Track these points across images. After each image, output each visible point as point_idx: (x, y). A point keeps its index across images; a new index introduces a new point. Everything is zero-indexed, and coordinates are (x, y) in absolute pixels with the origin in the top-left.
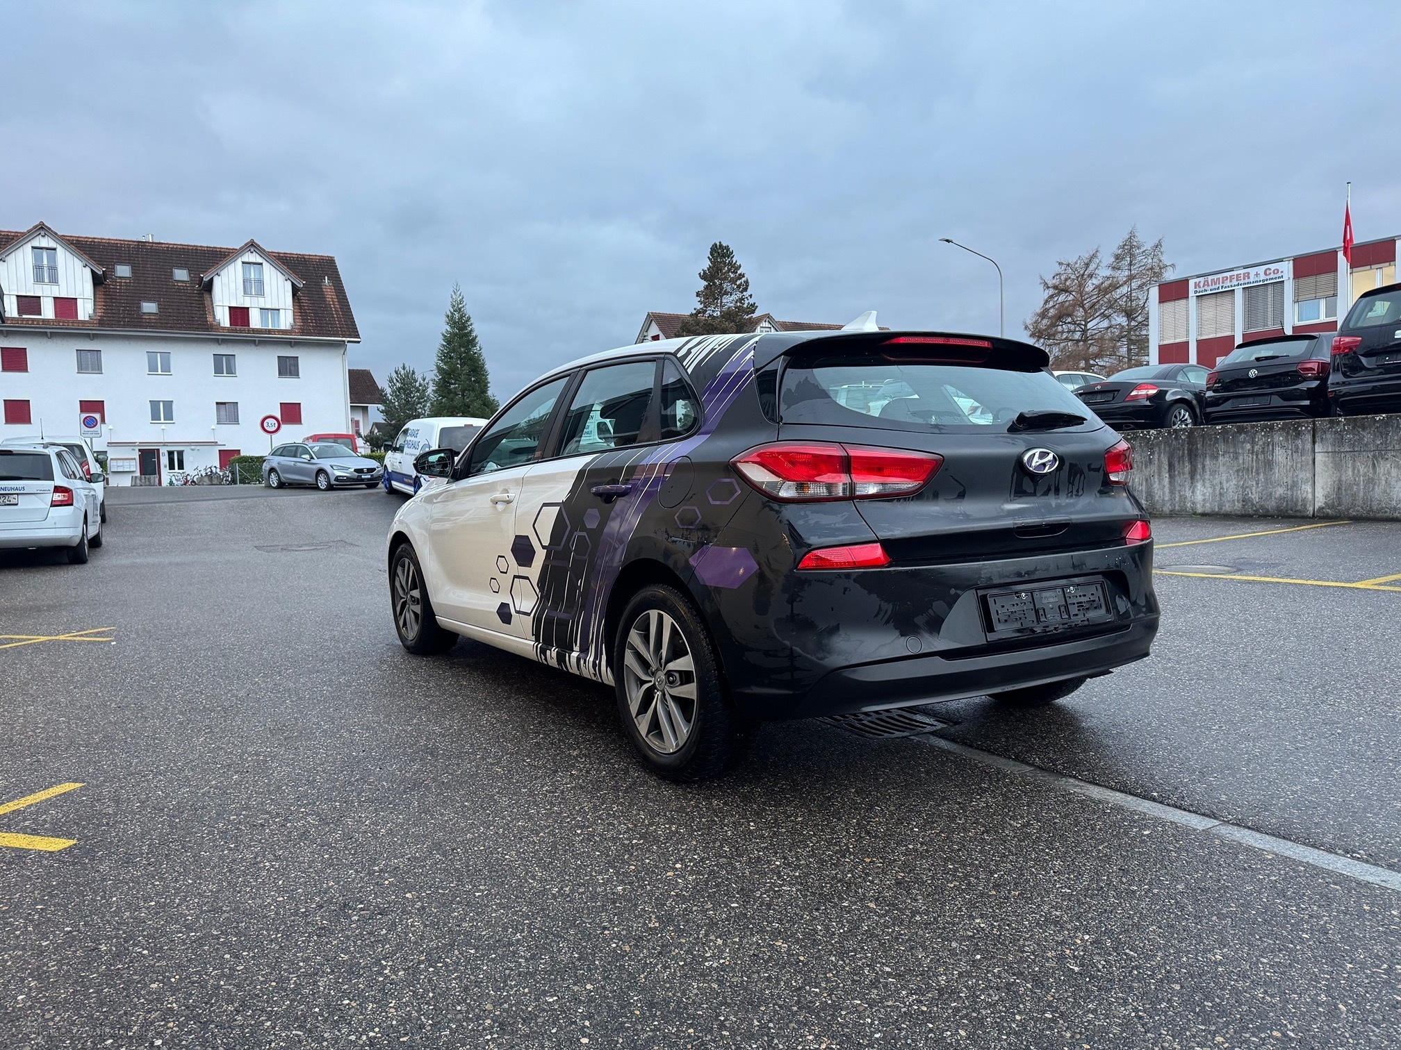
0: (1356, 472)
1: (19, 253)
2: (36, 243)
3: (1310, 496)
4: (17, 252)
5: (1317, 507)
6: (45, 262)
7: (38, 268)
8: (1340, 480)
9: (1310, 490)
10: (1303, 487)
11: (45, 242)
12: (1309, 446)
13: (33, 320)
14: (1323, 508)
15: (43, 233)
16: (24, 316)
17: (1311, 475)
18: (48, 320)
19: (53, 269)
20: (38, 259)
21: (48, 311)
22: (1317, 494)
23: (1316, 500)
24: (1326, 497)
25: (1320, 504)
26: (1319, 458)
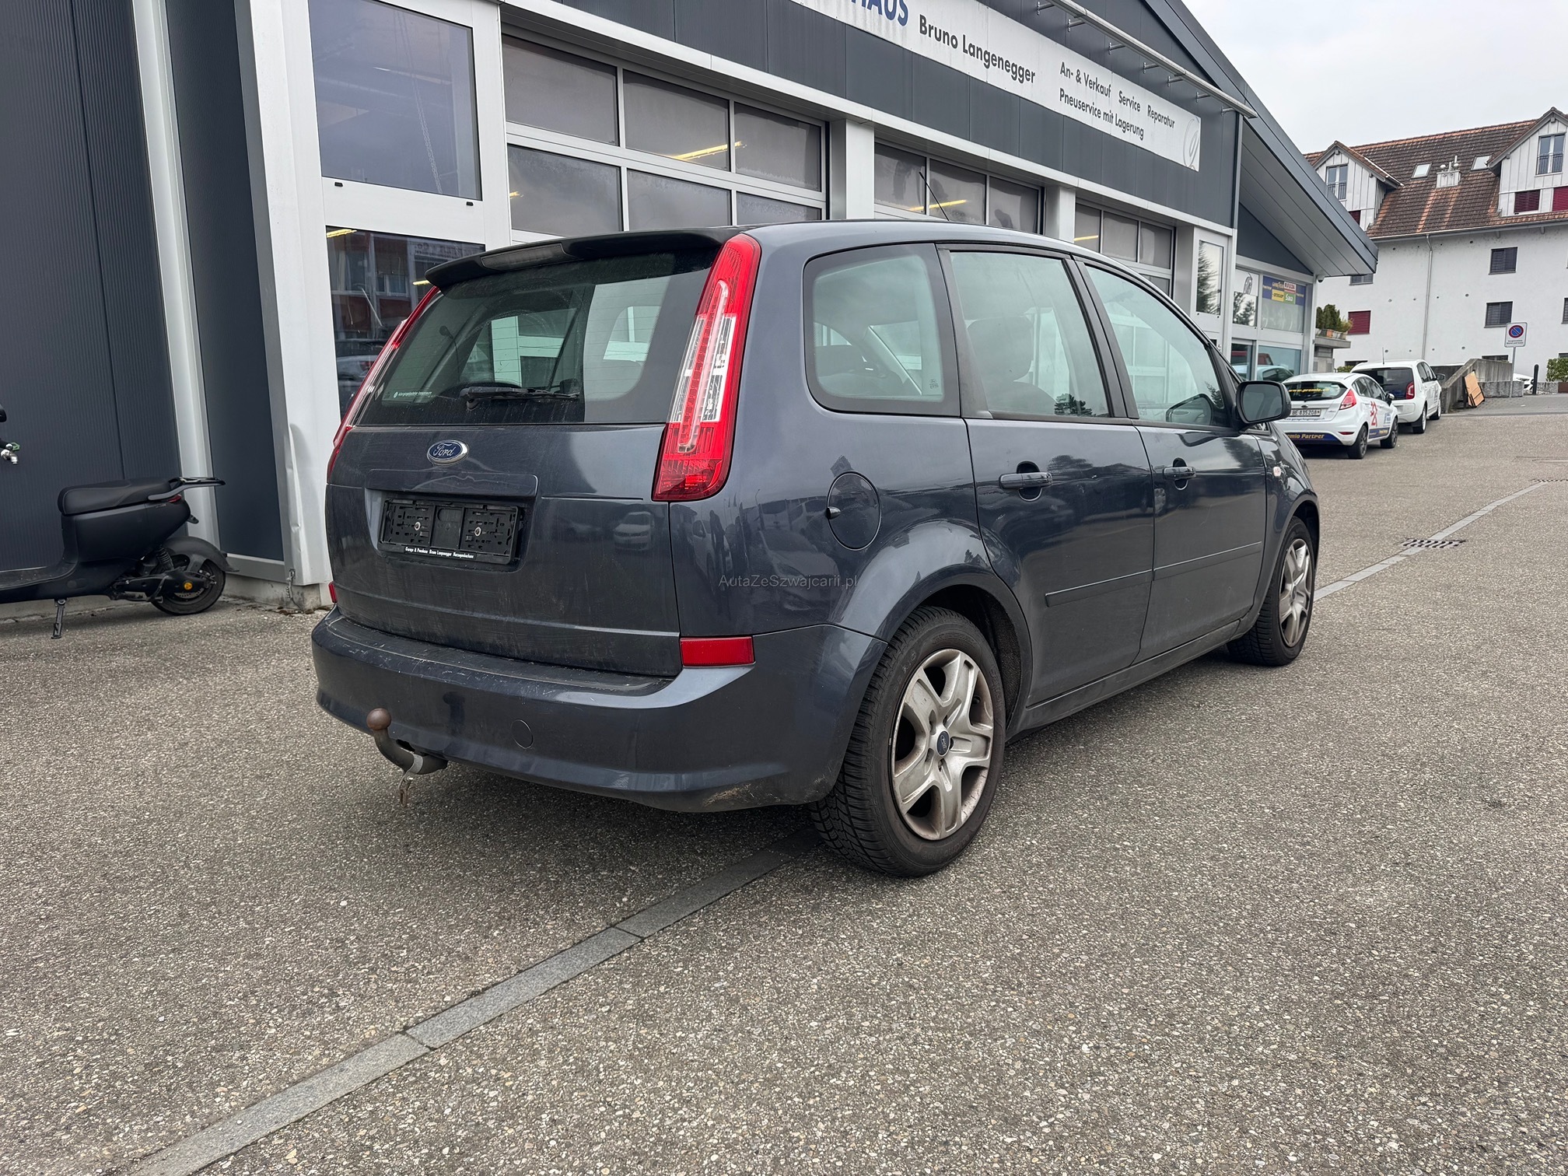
1: (1525, 148)
2: (1544, 132)
4: (1522, 146)
6: (1551, 151)
7: (1543, 158)
11: (1553, 129)
13: (1527, 217)
15: (1553, 120)
16: (1520, 214)
18: (1544, 215)
19: (1558, 156)
20: (1544, 148)
21: (1546, 204)
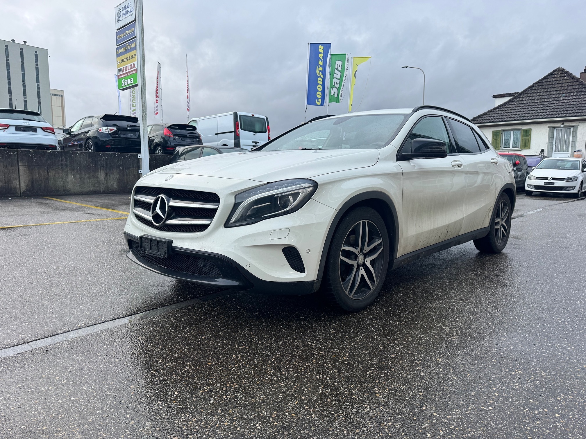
0: (40, 175)
3: (18, 186)
5: (22, 191)
8: (32, 179)
9: (18, 183)
10: (14, 182)
12: (15, 162)
14: (25, 192)
17: (18, 176)
22: (21, 185)
23: (21, 188)
24: (27, 186)
25: (23, 190)
26: (21, 168)
